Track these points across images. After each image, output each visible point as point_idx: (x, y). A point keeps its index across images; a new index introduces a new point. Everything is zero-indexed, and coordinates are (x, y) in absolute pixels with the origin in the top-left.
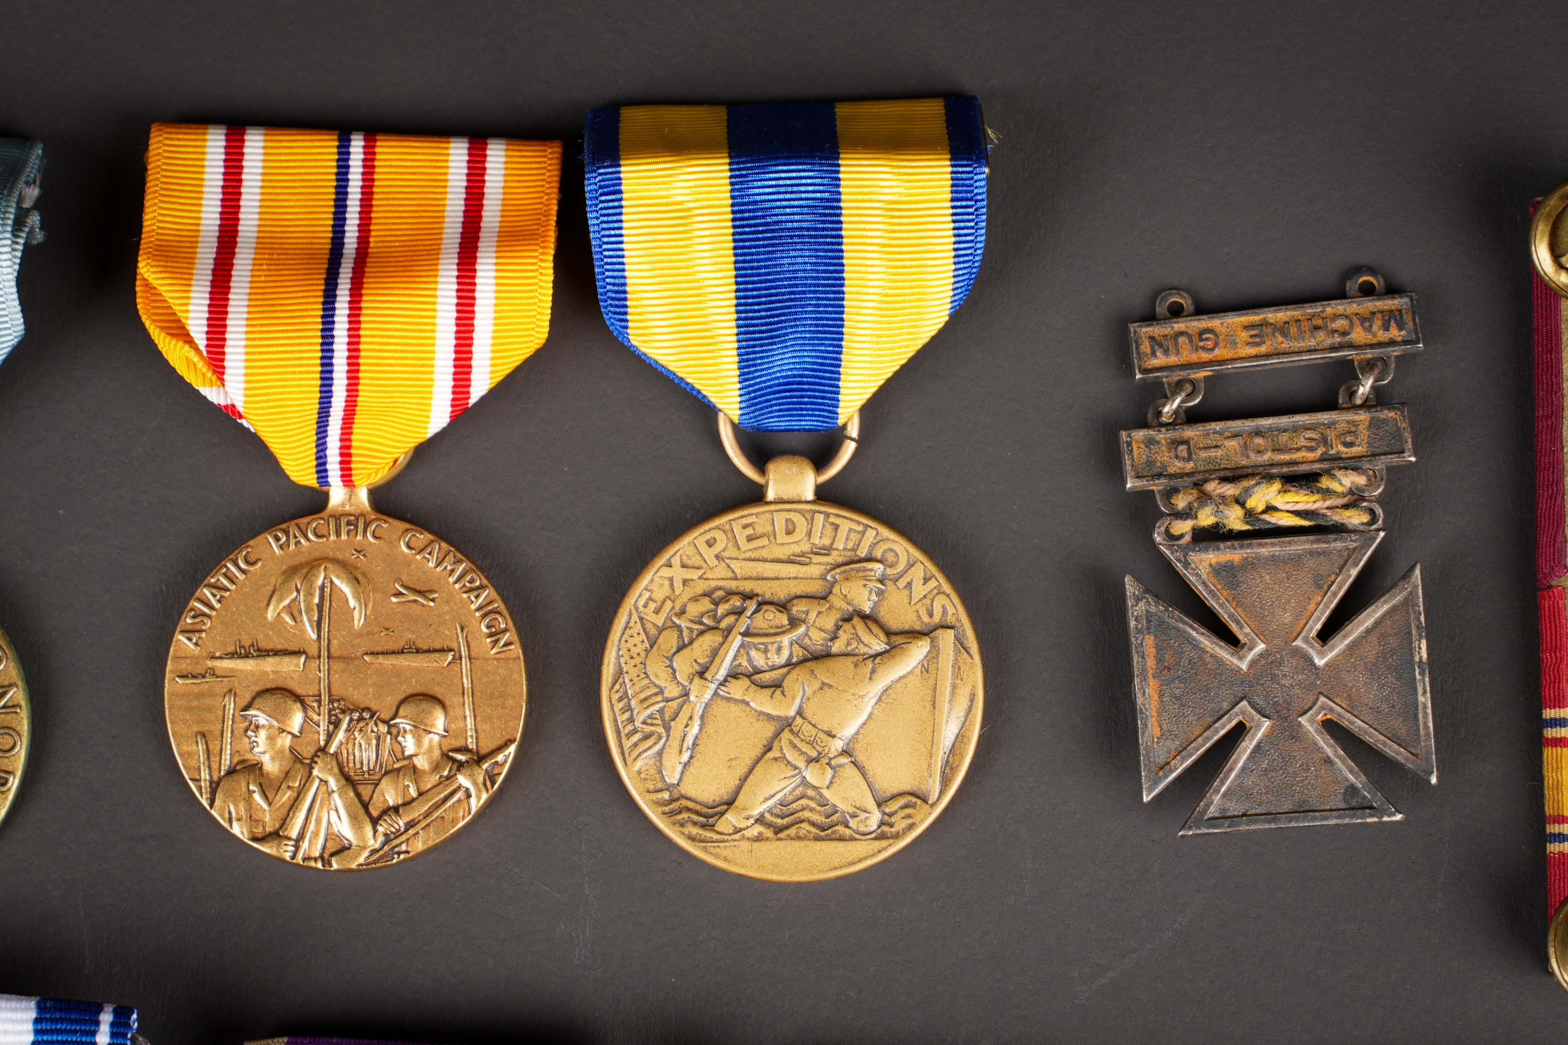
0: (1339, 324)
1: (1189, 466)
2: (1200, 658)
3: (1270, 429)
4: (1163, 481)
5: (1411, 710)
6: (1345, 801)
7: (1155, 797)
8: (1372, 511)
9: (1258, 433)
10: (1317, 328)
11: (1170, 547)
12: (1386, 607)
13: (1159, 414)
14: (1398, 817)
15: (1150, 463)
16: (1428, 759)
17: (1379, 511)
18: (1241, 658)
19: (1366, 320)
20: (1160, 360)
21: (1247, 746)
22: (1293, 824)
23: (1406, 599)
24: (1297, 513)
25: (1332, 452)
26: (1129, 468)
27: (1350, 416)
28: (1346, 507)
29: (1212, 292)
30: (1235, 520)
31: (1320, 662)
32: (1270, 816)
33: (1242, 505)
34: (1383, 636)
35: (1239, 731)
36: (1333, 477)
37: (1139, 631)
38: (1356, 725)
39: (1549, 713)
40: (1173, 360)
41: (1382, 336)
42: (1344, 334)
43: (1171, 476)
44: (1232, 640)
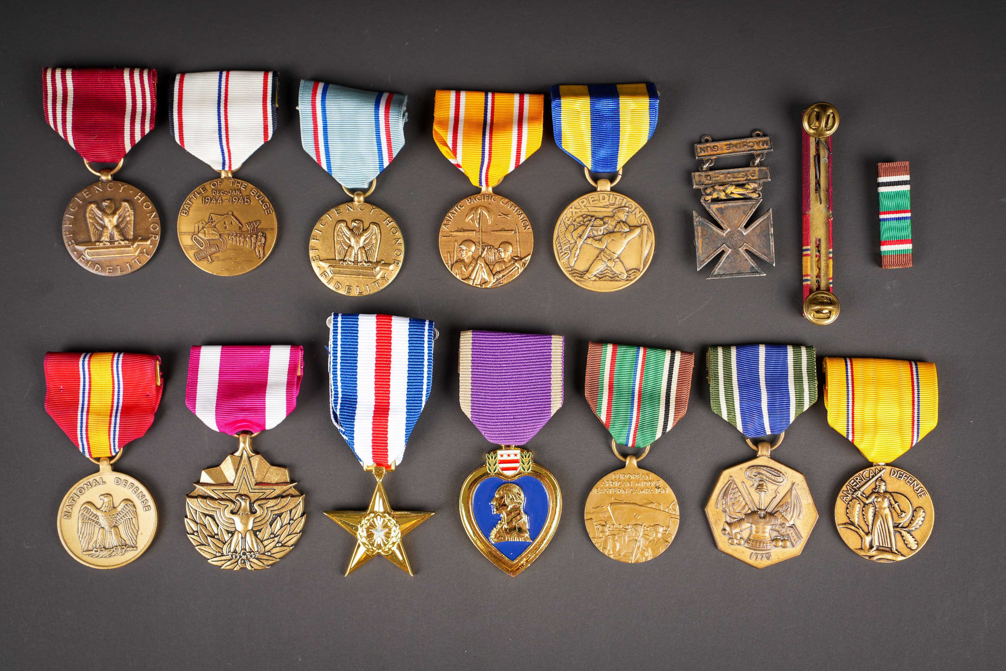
0: (751, 144)
1: (710, 182)
2: (713, 233)
3: (732, 172)
4: (703, 186)
5: (769, 247)
6: (751, 271)
7: (700, 270)
8: (759, 194)
9: (729, 173)
10: (745, 145)
11: (705, 203)
12: (762, 219)
13: (702, 168)
14: (765, 275)
15: (700, 181)
16: (773, 259)
17: (761, 194)
18: (724, 233)
19: (758, 143)
20: (703, 154)
21: (725, 256)
22: (737, 277)
23: (768, 217)
24: (739, 194)
25: (749, 178)
26: (694, 182)
27: (754, 169)
28: (752, 193)
29: (717, 135)
30: (723, 196)
31: (745, 234)
32: (731, 274)
33: (725, 192)
34: (761, 227)
35: (723, 252)
36: (749, 185)
37: (697, 225)
38: (754, 250)
39: (804, 248)
40: (706, 154)
41: (762, 147)
42: (752, 147)
43: (705, 185)
44: (721, 228)
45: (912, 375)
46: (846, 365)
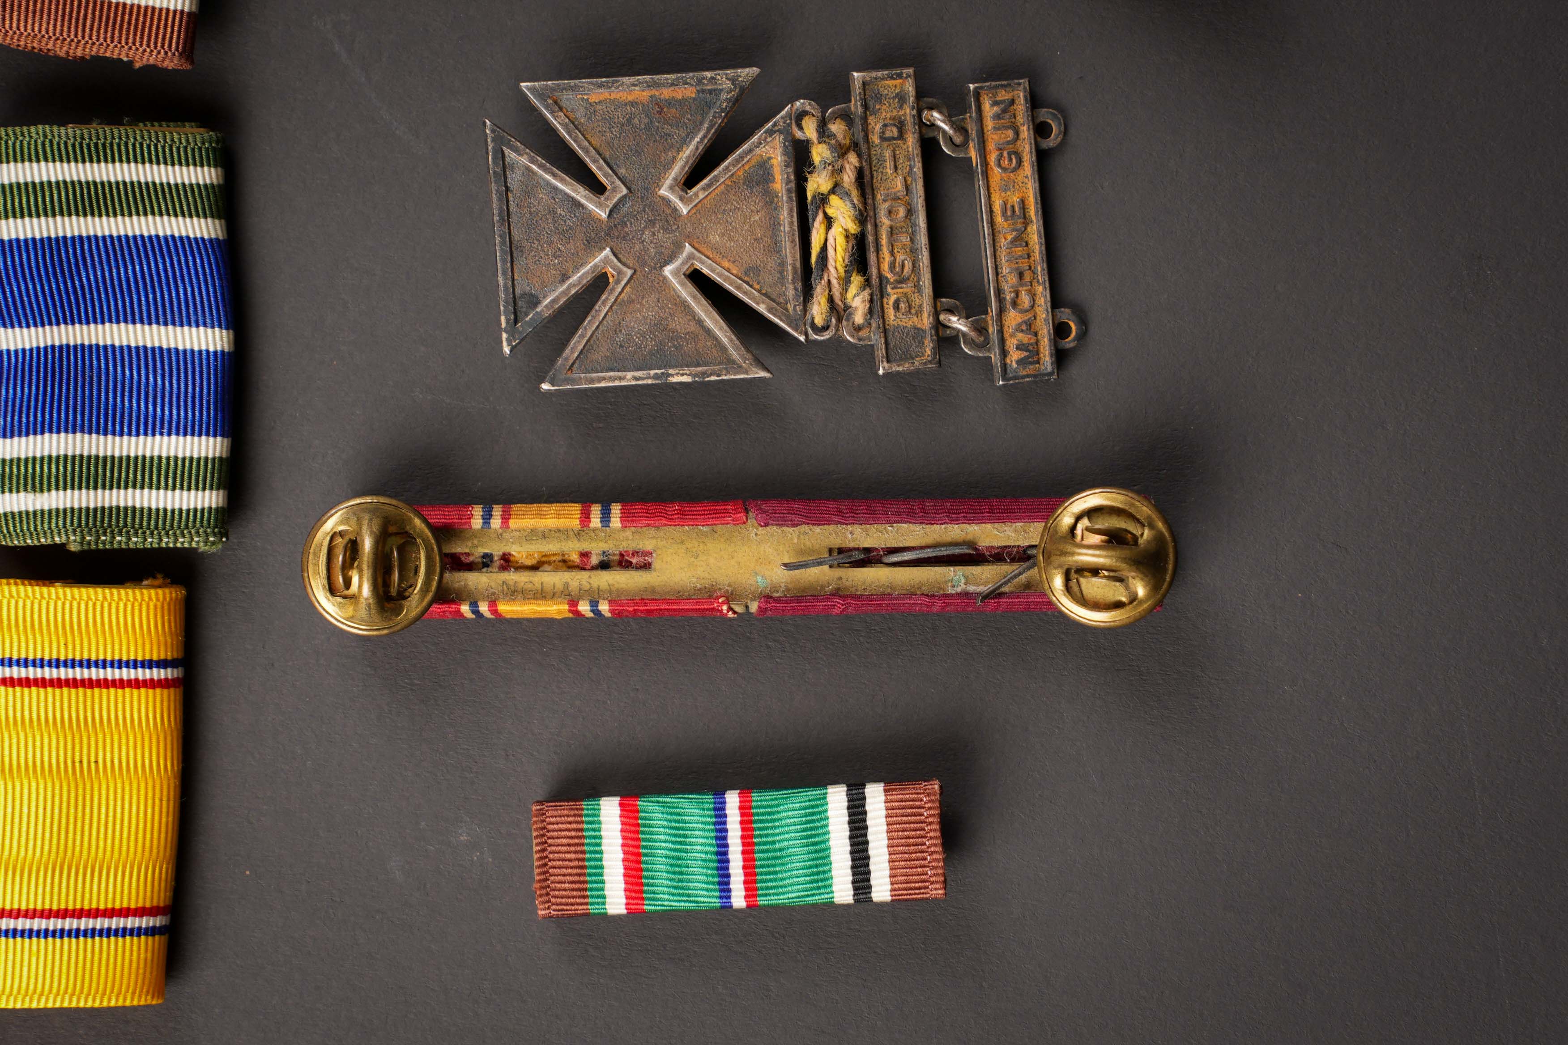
0: (1025, 300)
1: (875, 139)
2: (672, 146)
3: (914, 225)
4: (860, 110)
5: (618, 364)
6: (523, 295)
7: (525, 97)
8: (826, 328)
9: (910, 212)
10: (1021, 275)
11: (789, 115)
12: (725, 340)
13: (931, 108)
14: (507, 350)
15: (879, 97)
16: (568, 381)
17: (826, 336)
18: (671, 188)
19: (1029, 326)
20: (989, 110)
21: (580, 194)
22: (498, 240)
23: (733, 362)
24: (824, 249)
25: (889, 288)
26: (874, 74)
27: (927, 308)
28: (831, 300)
29: (1064, 169)
30: (818, 183)
31: (668, 270)
32: (507, 217)
33: (833, 191)
34: (695, 337)
35: (597, 188)
36: (863, 288)
37: (700, 81)
38: (602, 308)
39: (616, 510)
40: (989, 124)
41: (1011, 344)
42: (1014, 304)
43: (865, 119)
44: (691, 180)
45: (110, 913)
46: (149, 664)
